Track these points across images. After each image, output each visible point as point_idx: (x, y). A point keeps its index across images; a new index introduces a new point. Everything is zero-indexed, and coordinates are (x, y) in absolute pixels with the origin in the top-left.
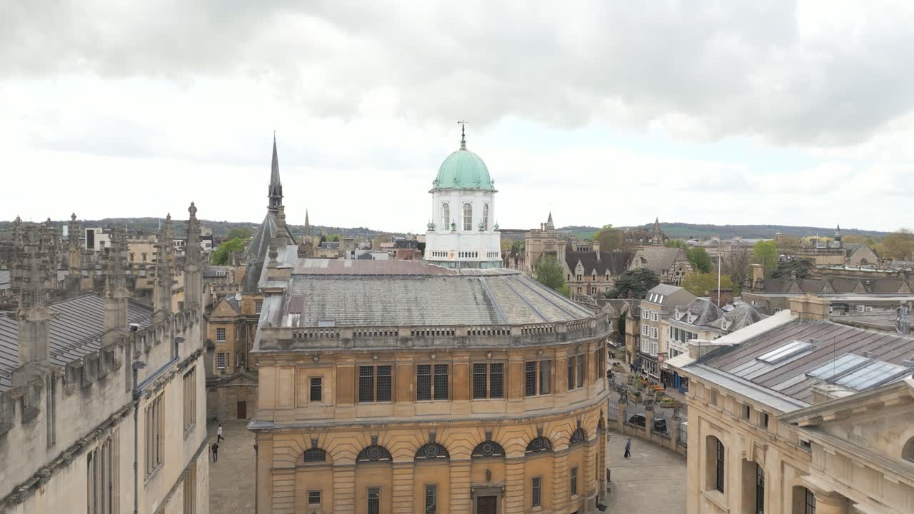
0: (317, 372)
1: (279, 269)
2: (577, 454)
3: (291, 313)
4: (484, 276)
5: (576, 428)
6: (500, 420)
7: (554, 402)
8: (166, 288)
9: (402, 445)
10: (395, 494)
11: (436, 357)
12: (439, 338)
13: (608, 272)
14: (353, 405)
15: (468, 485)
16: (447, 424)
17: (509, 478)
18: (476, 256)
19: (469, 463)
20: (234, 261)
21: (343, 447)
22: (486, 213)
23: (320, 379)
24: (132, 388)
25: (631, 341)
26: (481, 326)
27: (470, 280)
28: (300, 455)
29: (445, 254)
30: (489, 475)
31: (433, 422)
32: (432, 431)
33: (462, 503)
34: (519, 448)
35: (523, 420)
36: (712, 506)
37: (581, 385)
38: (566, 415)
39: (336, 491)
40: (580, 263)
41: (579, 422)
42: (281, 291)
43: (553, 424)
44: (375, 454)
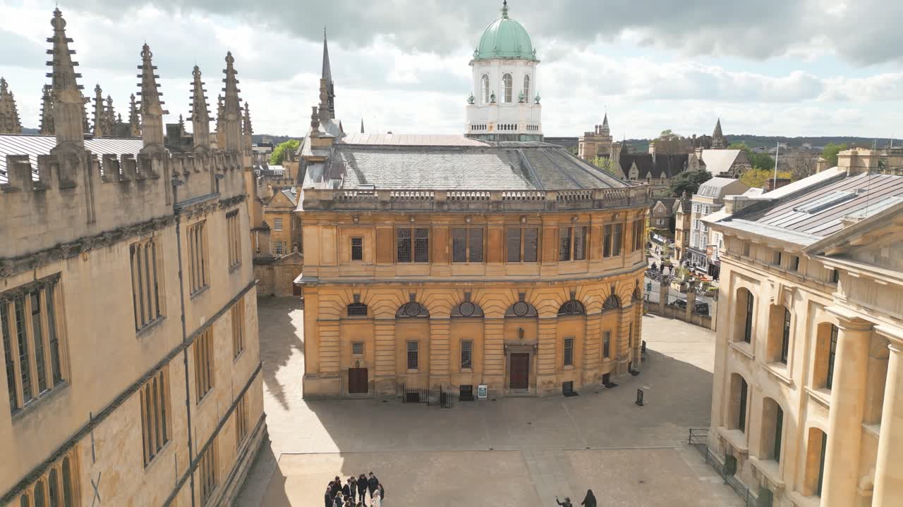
0: (357, 233)
1: (321, 138)
2: (611, 319)
3: (332, 178)
4: (523, 147)
5: (610, 294)
6: (534, 282)
7: (588, 268)
8: (204, 124)
9: (439, 302)
10: (432, 347)
11: (471, 220)
12: (474, 203)
13: (663, 175)
14: (391, 264)
15: (502, 342)
16: (481, 284)
17: (540, 337)
18: (516, 129)
19: (503, 322)
20: (288, 157)
21: (383, 302)
22: (527, 84)
23: (361, 239)
24: (172, 203)
25: (681, 237)
26: (516, 191)
27: (508, 151)
28: (344, 309)
29: (484, 127)
30: (521, 333)
31: (468, 281)
32: (467, 291)
33: (496, 358)
34: (552, 309)
35: (556, 283)
36: (738, 356)
37: (617, 253)
38: (600, 279)
39: (378, 343)
40: (634, 165)
41: (613, 289)
42: (323, 160)
43: (586, 289)
44: (412, 310)
